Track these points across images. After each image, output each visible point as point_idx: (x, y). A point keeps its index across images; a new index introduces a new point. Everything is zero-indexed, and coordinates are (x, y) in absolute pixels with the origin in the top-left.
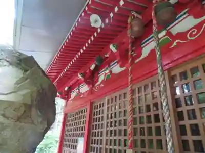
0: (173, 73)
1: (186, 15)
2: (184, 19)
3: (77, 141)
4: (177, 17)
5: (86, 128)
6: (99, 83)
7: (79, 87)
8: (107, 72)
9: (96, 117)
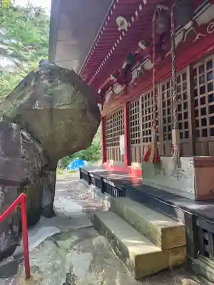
0: (194, 67)
1: (209, 4)
2: (207, 8)
3: (118, 139)
4: (195, 12)
5: (125, 127)
6: (132, 82)
7: (113, 88)
8: (139, 69)
9: (133, 115)
